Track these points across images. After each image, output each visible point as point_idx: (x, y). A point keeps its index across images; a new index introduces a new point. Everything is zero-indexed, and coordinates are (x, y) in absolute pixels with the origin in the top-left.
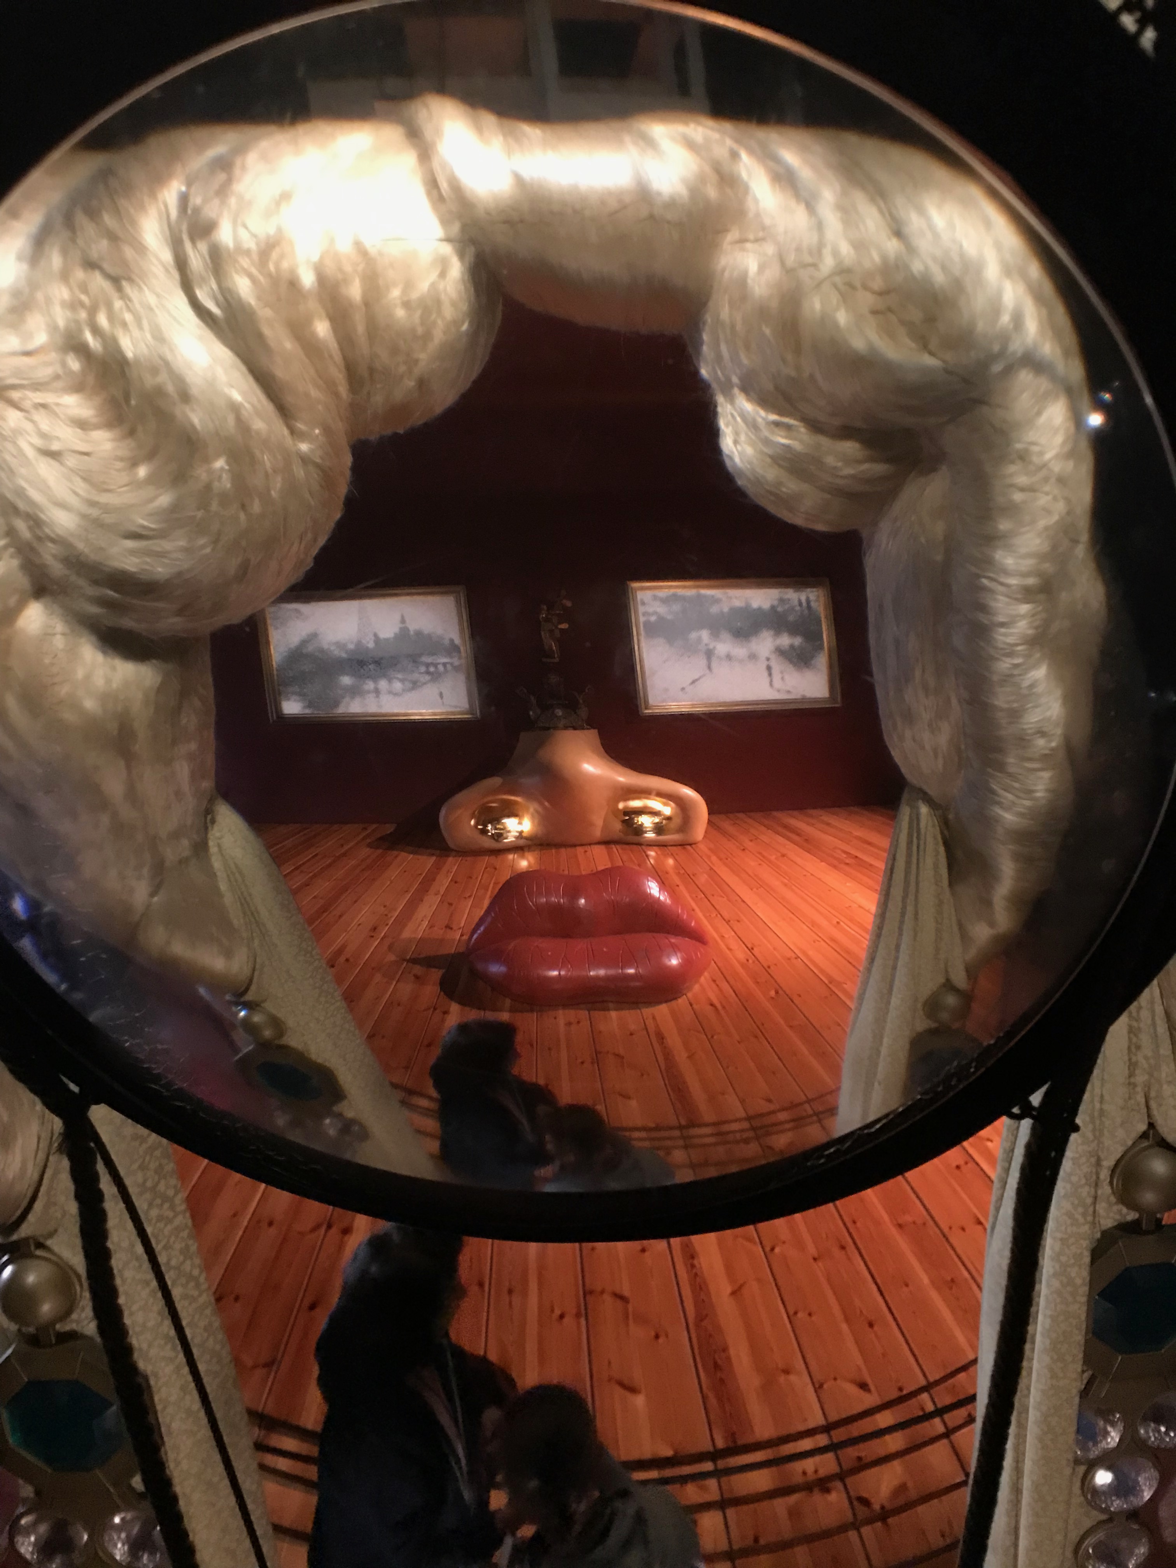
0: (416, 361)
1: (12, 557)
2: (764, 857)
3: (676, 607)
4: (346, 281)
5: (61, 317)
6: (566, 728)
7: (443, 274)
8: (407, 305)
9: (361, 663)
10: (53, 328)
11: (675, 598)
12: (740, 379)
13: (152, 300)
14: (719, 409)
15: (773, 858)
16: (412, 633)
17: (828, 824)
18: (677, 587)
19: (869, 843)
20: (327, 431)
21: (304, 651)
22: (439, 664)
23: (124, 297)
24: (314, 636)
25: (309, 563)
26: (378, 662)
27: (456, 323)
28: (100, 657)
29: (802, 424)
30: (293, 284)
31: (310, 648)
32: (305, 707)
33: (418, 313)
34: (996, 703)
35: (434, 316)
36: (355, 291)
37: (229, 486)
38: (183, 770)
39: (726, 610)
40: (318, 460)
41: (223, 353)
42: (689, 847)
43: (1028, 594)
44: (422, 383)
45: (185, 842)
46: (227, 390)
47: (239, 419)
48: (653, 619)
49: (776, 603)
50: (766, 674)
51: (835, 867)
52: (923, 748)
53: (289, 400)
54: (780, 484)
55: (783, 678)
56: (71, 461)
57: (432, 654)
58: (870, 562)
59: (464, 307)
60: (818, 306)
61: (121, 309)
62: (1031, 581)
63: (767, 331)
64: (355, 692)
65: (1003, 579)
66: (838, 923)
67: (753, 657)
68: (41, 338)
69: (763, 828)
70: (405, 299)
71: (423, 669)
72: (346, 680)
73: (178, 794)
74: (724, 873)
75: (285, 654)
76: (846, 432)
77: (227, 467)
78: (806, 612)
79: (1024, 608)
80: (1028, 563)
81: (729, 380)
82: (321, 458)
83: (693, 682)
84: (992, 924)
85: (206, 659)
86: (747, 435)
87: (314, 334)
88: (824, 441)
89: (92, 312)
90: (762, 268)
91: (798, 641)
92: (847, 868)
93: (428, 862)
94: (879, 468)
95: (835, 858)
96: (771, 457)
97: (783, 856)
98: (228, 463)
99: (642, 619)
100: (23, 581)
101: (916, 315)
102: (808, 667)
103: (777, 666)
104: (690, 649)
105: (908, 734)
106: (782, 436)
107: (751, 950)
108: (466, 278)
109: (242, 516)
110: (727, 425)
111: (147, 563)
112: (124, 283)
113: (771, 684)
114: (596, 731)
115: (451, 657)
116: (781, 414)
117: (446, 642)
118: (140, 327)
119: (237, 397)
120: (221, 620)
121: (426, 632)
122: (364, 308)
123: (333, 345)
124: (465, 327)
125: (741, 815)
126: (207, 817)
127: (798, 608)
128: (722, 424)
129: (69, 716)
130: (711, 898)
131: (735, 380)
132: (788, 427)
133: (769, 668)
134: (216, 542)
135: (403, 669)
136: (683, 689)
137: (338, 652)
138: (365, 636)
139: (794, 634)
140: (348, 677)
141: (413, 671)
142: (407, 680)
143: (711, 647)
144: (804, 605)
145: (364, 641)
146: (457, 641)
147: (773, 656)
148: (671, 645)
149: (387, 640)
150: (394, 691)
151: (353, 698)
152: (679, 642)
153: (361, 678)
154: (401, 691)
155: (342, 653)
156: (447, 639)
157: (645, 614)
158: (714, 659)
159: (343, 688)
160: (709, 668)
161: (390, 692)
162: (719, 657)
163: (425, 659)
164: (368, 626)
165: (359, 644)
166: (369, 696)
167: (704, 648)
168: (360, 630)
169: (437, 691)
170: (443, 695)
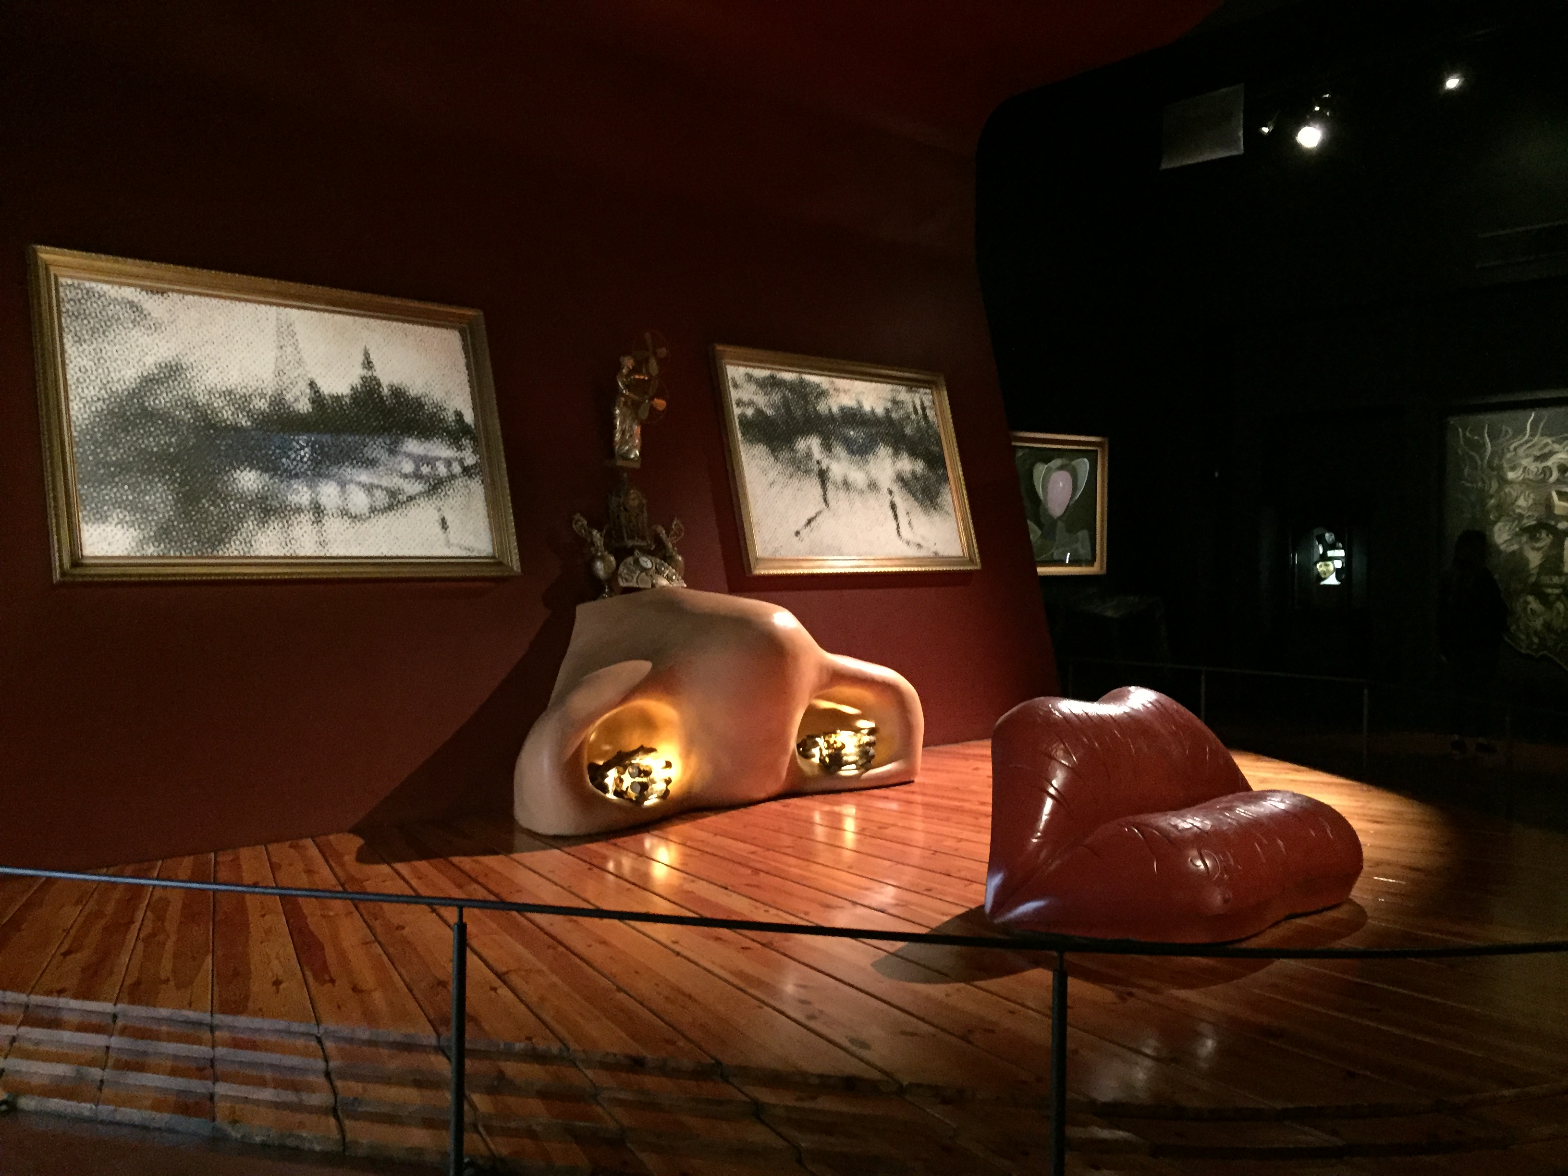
3: (778, 399)
16: (384, 390)
22: (437, 459)
24: (174, 370)
32: (144, 542)
39: (835, 409)
48: (749, 411)
49: (890, 405)
50: (891, 519)
64: (267, 508)
67: (873, 486)
71: (407, 466)
72: (250, 481)
75: (100, 404)
78: (922, 423)
83: (809, 522)
102: (935, 509)
104: (799, 466)
113: (899, 533)
115: (460, 448)
117: (449, 414)
121: (413, 392)
133: (894, 508)
135: (371, 463)
136: (797, 533)
137: (230, 413)
138: (291, 386)
139: (914, 454)
140: (253, 472)
141: (391, 470)
142: (379, 487)
143: (824, 467)
144: (920, 411)
145: (289, 397)
146: (469, 417)
147: (895, 488)
148: (776, 459)
149: (337, 399)
150: (353, 511)
151: (263, 522)
152: (785, 455)
153: (281, 475)
154: (366, 511)
155: (240, 416)
156: (451, 411)
157: (739, 403)
158: (830, 486)
159: (240, 497)
160: (825, 500)
161: (344, 513)
162: (835, 484)
163: (412, 446)
164: (296, 365)
165: (278, 401)
166: (299, 520)
167: (816, 468)
168: (279, 373)
169: (436, 516)
170: (448, 523)
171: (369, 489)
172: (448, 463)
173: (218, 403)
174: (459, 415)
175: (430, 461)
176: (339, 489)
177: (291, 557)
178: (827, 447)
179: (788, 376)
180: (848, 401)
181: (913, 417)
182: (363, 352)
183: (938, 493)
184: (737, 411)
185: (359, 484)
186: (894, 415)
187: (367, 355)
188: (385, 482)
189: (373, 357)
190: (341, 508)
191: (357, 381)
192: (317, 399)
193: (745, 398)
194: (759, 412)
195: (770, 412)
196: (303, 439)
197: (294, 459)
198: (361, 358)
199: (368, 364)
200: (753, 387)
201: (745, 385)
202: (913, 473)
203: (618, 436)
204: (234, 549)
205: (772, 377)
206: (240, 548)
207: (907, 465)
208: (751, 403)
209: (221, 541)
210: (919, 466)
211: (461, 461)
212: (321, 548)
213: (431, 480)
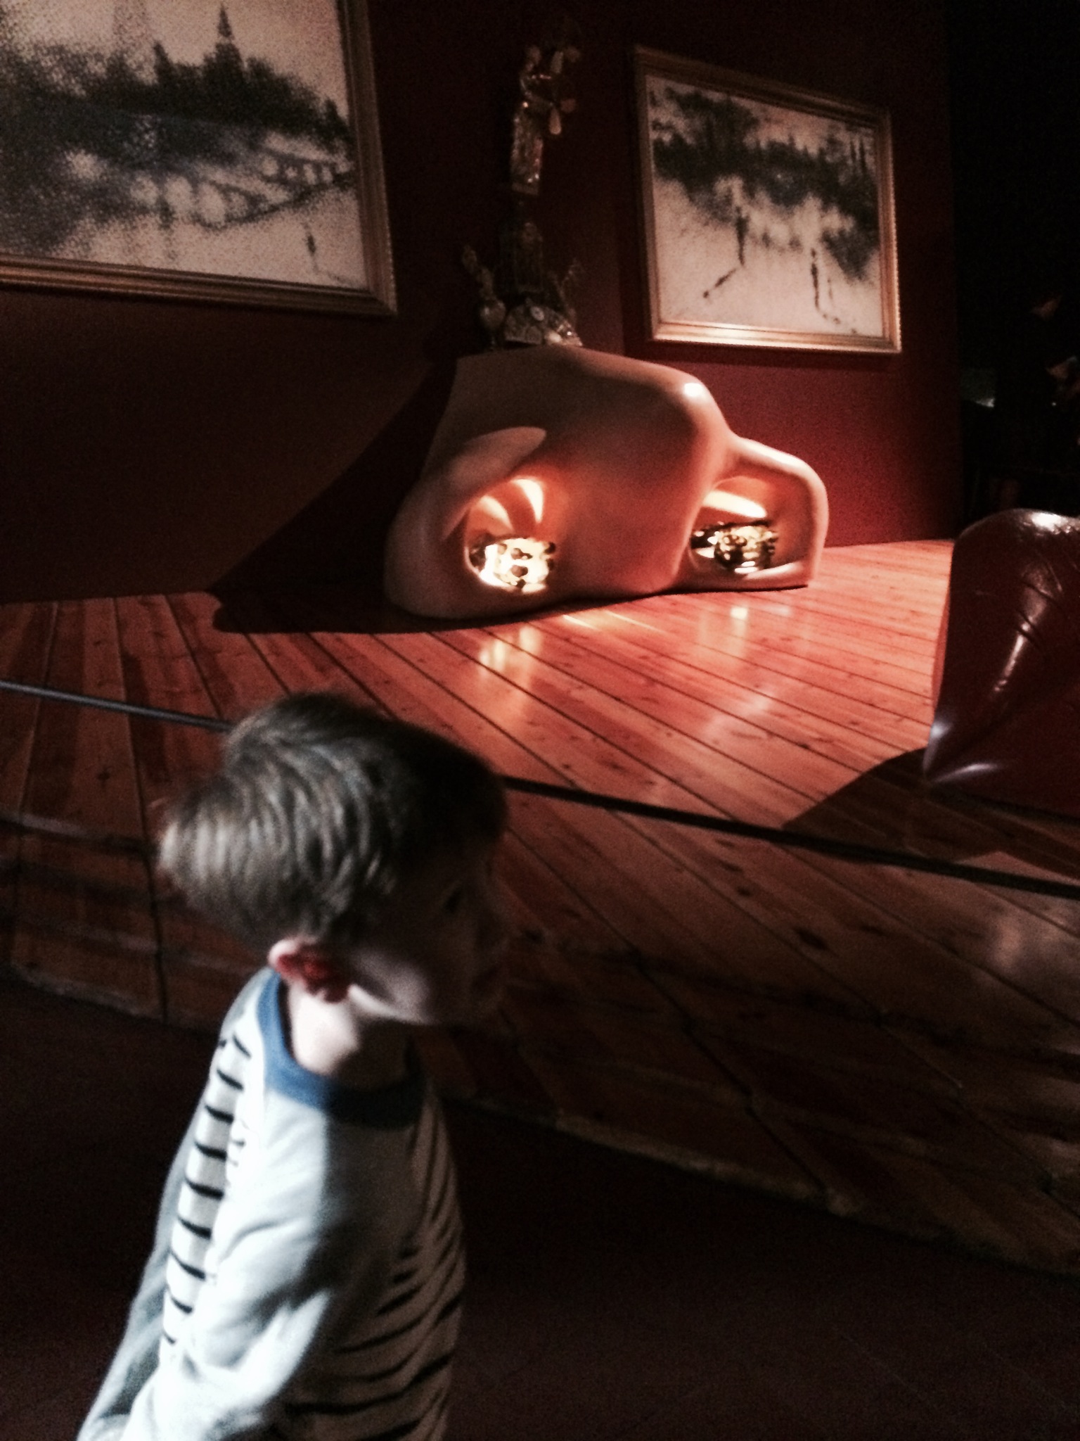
3: (699, 122)
16: (242, 65)
22: (305, 161)
39: (763, 143)
48: (666, 137)
49: (825, 145)
50: (811, 281)
55: (830, 294)
57: (291, 130)
64: (108, 201)
67: (795, 244)
72: (85, 166)
83: (720, 282)
102: (860, 278)
103: (824, 268)
104: (715, 213)
113: (817, 303)
115: (332, 150)
117: (319, 104)
121: (278, 71)
133: (814, 271)
135: (227, 160)
136: (706, 295)
137: (61, 76)
138: (133, 48)
139: (845, 210)
140: (89, 156)
141: (250, 169)
142: (236, 190)
143: (744, 216)
144: (858, 157)
145: (131, 62)
146: (343, 110)
147: (820, 249)
148: (692, 200)
149: (188, 70)
150: (207, 218)
151: (102, 220)
152: (702, 197)
153: (122, 164)
154: (222, 219)
155: (73, 81)
156: (323, 101)
157: (657, 125)
158: (748, 240)
159: (75, 186)
160: (741, 258)
161: (197, 219)
162: (753, 237)
163: (277, 142)
164: (140, 21)
165: (118, 67)
166: (144, 222)
167: (734, 215)
168: (119, 29)
169: (301, 234)
170: (316, 243)
171: (225, 191)
172: (317, 167)
173: (47, 62)
174: (331, 106)
175: (298, 164)
176: (190, 188)
177: (137, 268)
178: (749, 191)
179: (715, 96)
180: (778, 135)
181: (850, 162)
182: (219, 12)
183: (866, 259)
184: (653, 135)
185: (213, 183)
186: (828, 159)
187: (223, 15)
188: (244, 185)
189: (232, 19)
190: (193, 212)
191: (211, 50)
192: (164, 66)
193: (663, 120)
194: (677, 139)
195: (689, 140)
196: (147, 120)
197: (138, 144)
198: (217, 20)
199: (225, 29)
200: (672, 106)
201: (665, 103)
202: (841, 232)
203: (516, 152)
204: (69, 251)
205: (697, 96)
206: (76, 250)
207: (835, 221)
208: (669, 127)
209: (55, 241)
210: (849, 224)
211: (333, 167)
212: (170, 260)
213: (298, 188)
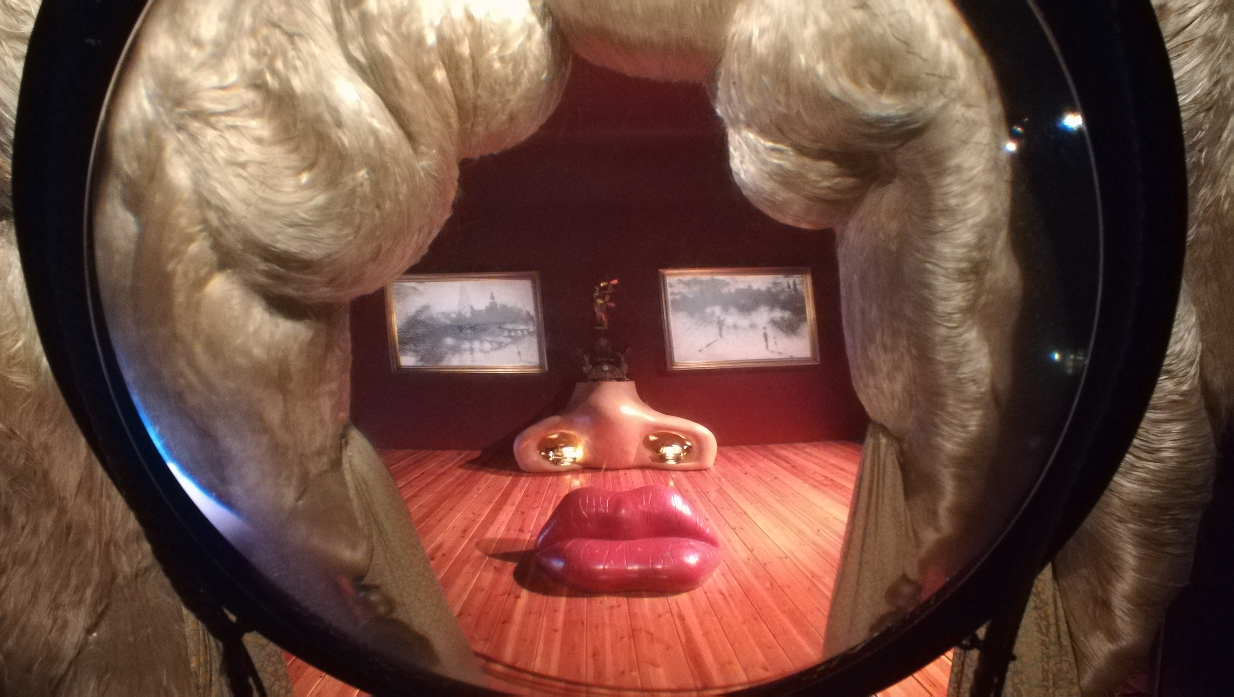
0: (509, 101)
1: (205, 238)
2: (761, 479)
3: (696, 289)
4: (459, 41)
5: (250, 62)
6: (611, 379)
7: (529, 37)
8: (502, 59)
9: (461, 329)
10: (243, 71)
11: (695, 282)
12: (746, 115)
13: (316, 51)
14: (730, 138)
15: (768, 480)
16: (499, 306)
17: (810, 454)
18: (696, 274)
19: (842, 469)
20: (442, 151)
21: (419, 319)
22: (518, 330)
23: (295, 48)
24: (426, 308)
25: (425, 250)
26: (473, 328)
27: (538, 73)
28: (267, 317)
29: (789, 149)
30: (420, 41)
31: (423, 317)
32: (418, 361)
33: (511, 65)
34: (938, 358)
35: (522, 67)
36: (465, 49)
37: (368, 190)
38: (326, 405)
39: (733, 290)
40: (434, 174)
41: (368, 92)
42: (704, 472)
43: (962, 275)
44: (512, 118)
45: (325, 459)
46: (369, 119)
47: (377, 140)
48: (678, 297)
49: (770, 285)
50: (763, 339)
51: (815, 487)
52: (883, 393)
53: (414, 128)
54: (773, 193)
55: (775, 343)
56: (252, 169)
57: (514, 322)
58: (841, 252)
59: (544, 62)
60: (803, 61)
61: (293, 57)
62: (964, 265)
63: (765, 79)
64: (455, 350)
65: (943, 264)
66: (818, 530)
67: (753, 326)
68: (233, 77)
69: (760, 458)
70: (501, 55)
71: (506, 333)
72: (449, 341)
73: (322, 422)
74: (730, 490)
75: (404, 320)
76: (823, 155)
77: (367, 176)
78: (793, 293)
79: (959, 286)
80: (961, 252)
81: (737, 116)
82: (436, 171)
83: (708, 345)
84: (937, 529)
85: (346, 320)
86: (750, 156)
87: (434, 80)
88: (807, 161)
89: (272, 59)
90: (762, 32)
91: (787, 314)
92: (825, 488)
93: (508, 480)
94: (849, 181)
95: (816, 481)
96: (768, 173)
97: (776, 478)
98: (368, 173)
99: (670, 298)
100: (212, 257)
101: (876, 67)
102: (795, 335)
103: (771, 332)
104: (706, 320)
105: (871, 382)
106: (775, 158)
107: (751, 551)
108: (546, 40)
109: (377, 213)
110: (735, 149)
111: (306, 246)
112: (296, 39)
113: (767, 347)
114: (634, 382)
115: (528, 325)
116: (774, 141)
117: (524, 314)
118: (307, 71)
119: (376, 124)
120: (359, 291)
121: (509, 306)
122: (471, 61)
123: (448, 87)
124: (544, 76)
125: (744, 447)
126: (342, 440)
127: (787, 290)
128: (731, 149)
129: (241, 361)
130: (721, 511)
131: (742, 116)
132: (781, 151)
133: (765, 336)
134: (357, 232)
135: (493, 333)
136: (700, 351)
137: (444, 320)
138: (464, 308)
139: (784, 308)
140: (451, 338)
141: (500, 335)
142: (495, 341)
144: (792, 287)
145: (463, 312)
146: (531, 313)
148: (692, 318)
149: (481, 311)
150: (485, 350)
152: (698, 316)
153: (460, 339)
154: (490, 350)
155: (447, 321)
157: (673, 294)
159: (446, 347)
163: (509, 326)
164: (466, 301)
165: (459, 314)
166: (465, 353)
168: (461, 304)
169: (516, 351)
170: (521, 354)
171: (491, 342)
172: (522, 331)
173: (440, 317)
174: (527, 312)
176: (480, 343)
180: (742, 286)
183: (797, 327)
186: (773, 290)
187: (492, 294)
188: (497, 339)
190: (481, 349)
191: (488, 304)
192: (473, 312)
193: (677, 291)
194: (684, 297)
195: (691, 296)
197: (466, 334)
198: (490, 296)
201: (678, 285)
202: (783, 318)
204: (445, 363)
207: (779, 314)
209: (441, 360)
211: (528, 330)
212: (471, 363)
213: (515, 338)
